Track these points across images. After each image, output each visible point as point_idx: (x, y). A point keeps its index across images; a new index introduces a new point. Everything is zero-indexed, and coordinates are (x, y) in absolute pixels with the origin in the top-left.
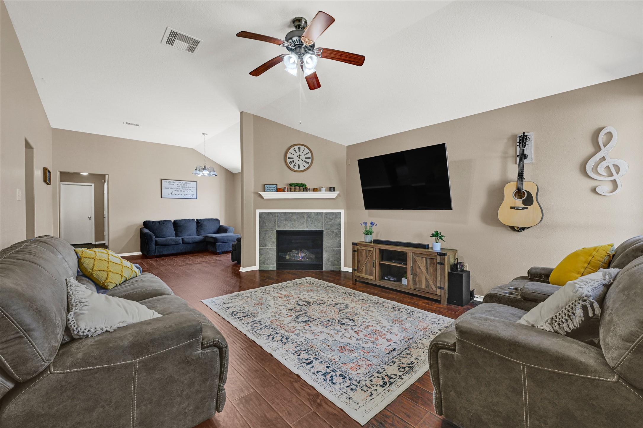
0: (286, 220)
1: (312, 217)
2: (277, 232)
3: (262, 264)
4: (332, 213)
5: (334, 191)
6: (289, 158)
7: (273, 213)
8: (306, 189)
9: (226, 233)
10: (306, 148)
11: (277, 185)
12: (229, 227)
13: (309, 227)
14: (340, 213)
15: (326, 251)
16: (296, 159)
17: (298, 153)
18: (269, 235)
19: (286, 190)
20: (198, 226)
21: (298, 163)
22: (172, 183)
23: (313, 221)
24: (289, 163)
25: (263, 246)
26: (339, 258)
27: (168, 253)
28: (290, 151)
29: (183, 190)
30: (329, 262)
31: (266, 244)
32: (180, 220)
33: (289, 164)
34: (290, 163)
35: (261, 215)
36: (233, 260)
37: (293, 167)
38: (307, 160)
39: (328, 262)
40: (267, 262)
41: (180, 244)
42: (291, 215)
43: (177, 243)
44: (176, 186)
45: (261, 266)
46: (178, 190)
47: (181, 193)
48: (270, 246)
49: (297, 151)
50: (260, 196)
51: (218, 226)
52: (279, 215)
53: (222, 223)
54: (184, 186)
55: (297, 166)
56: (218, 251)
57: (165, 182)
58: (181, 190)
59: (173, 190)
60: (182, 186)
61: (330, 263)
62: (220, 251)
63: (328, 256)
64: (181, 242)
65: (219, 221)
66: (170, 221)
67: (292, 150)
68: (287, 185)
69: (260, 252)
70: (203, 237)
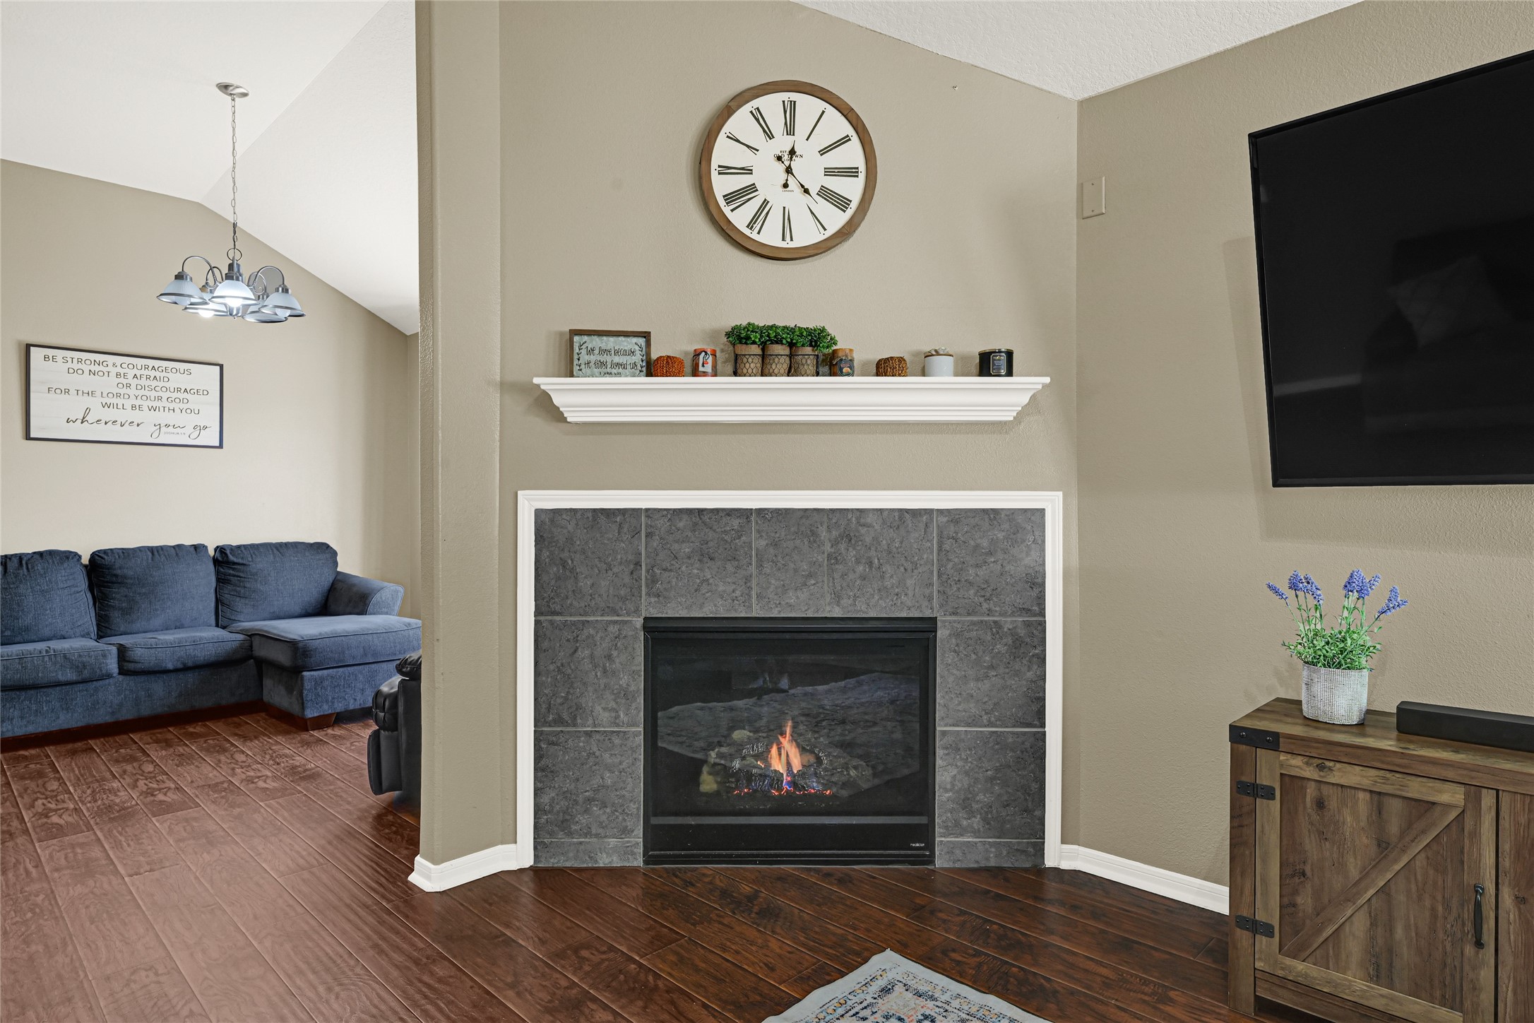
0: (705, 556)
1: (868, 540)
2: (645, 628)
3: (552, 834)
4: (992, 515)
5: (1010, 373)
6: (725, 170)
7: (623, 512)
8: (833, 364)
9: (363, 612)
10: (830, 109)
11: (646, 335)
12: (377, 583)
13: (845, 602)
14: (1042, 512)
15: (954, 748)
16: (767, 176)
17: (783, 143)
18: (598, 652)
19: (708, 368)
20: (221, 580)
21: (778, 200)
22: (86, 368)
23: (870, 564)
24: (722, 203)
25: (559, 721)
26: (1035, 786)
27: (31, 729)
28: (731, 126)
29: (146, 404)
30: (971, 814)
31: (579, 707)
32: (125, 553)
33: (726, 210)
34: (729, 198)
35: (547, 522)
36: (378, 788)
37: (750, 226)
38: (837, 184)
39: (962, 814)
40: (583, 819)
41: (109, 676)
42: (735, 523)
43: (86, 674)
44: (110, 384)
45: (545, 846)
46: (120, 401)
47: (136, 416)
48: (605, 716)
49: (777, 124)
50: (545, 406)
51: (326, 580)
52: (662, 524)
53: (349, 564)
54: (154, 383)
55: (774, 221)
56: (310, 713)
57: (46, 358)
58: (137, 403)
59: (94, 403)
60: (143, 382)
61: (976, 822)
62: (326, 709)
63: (966, 781)
64: (112, 665)
65: (335, 553)
66: (69, 557)
67: (740, 122)
68: (713, 335)
69: (537, 758)
70: (241, 637)
